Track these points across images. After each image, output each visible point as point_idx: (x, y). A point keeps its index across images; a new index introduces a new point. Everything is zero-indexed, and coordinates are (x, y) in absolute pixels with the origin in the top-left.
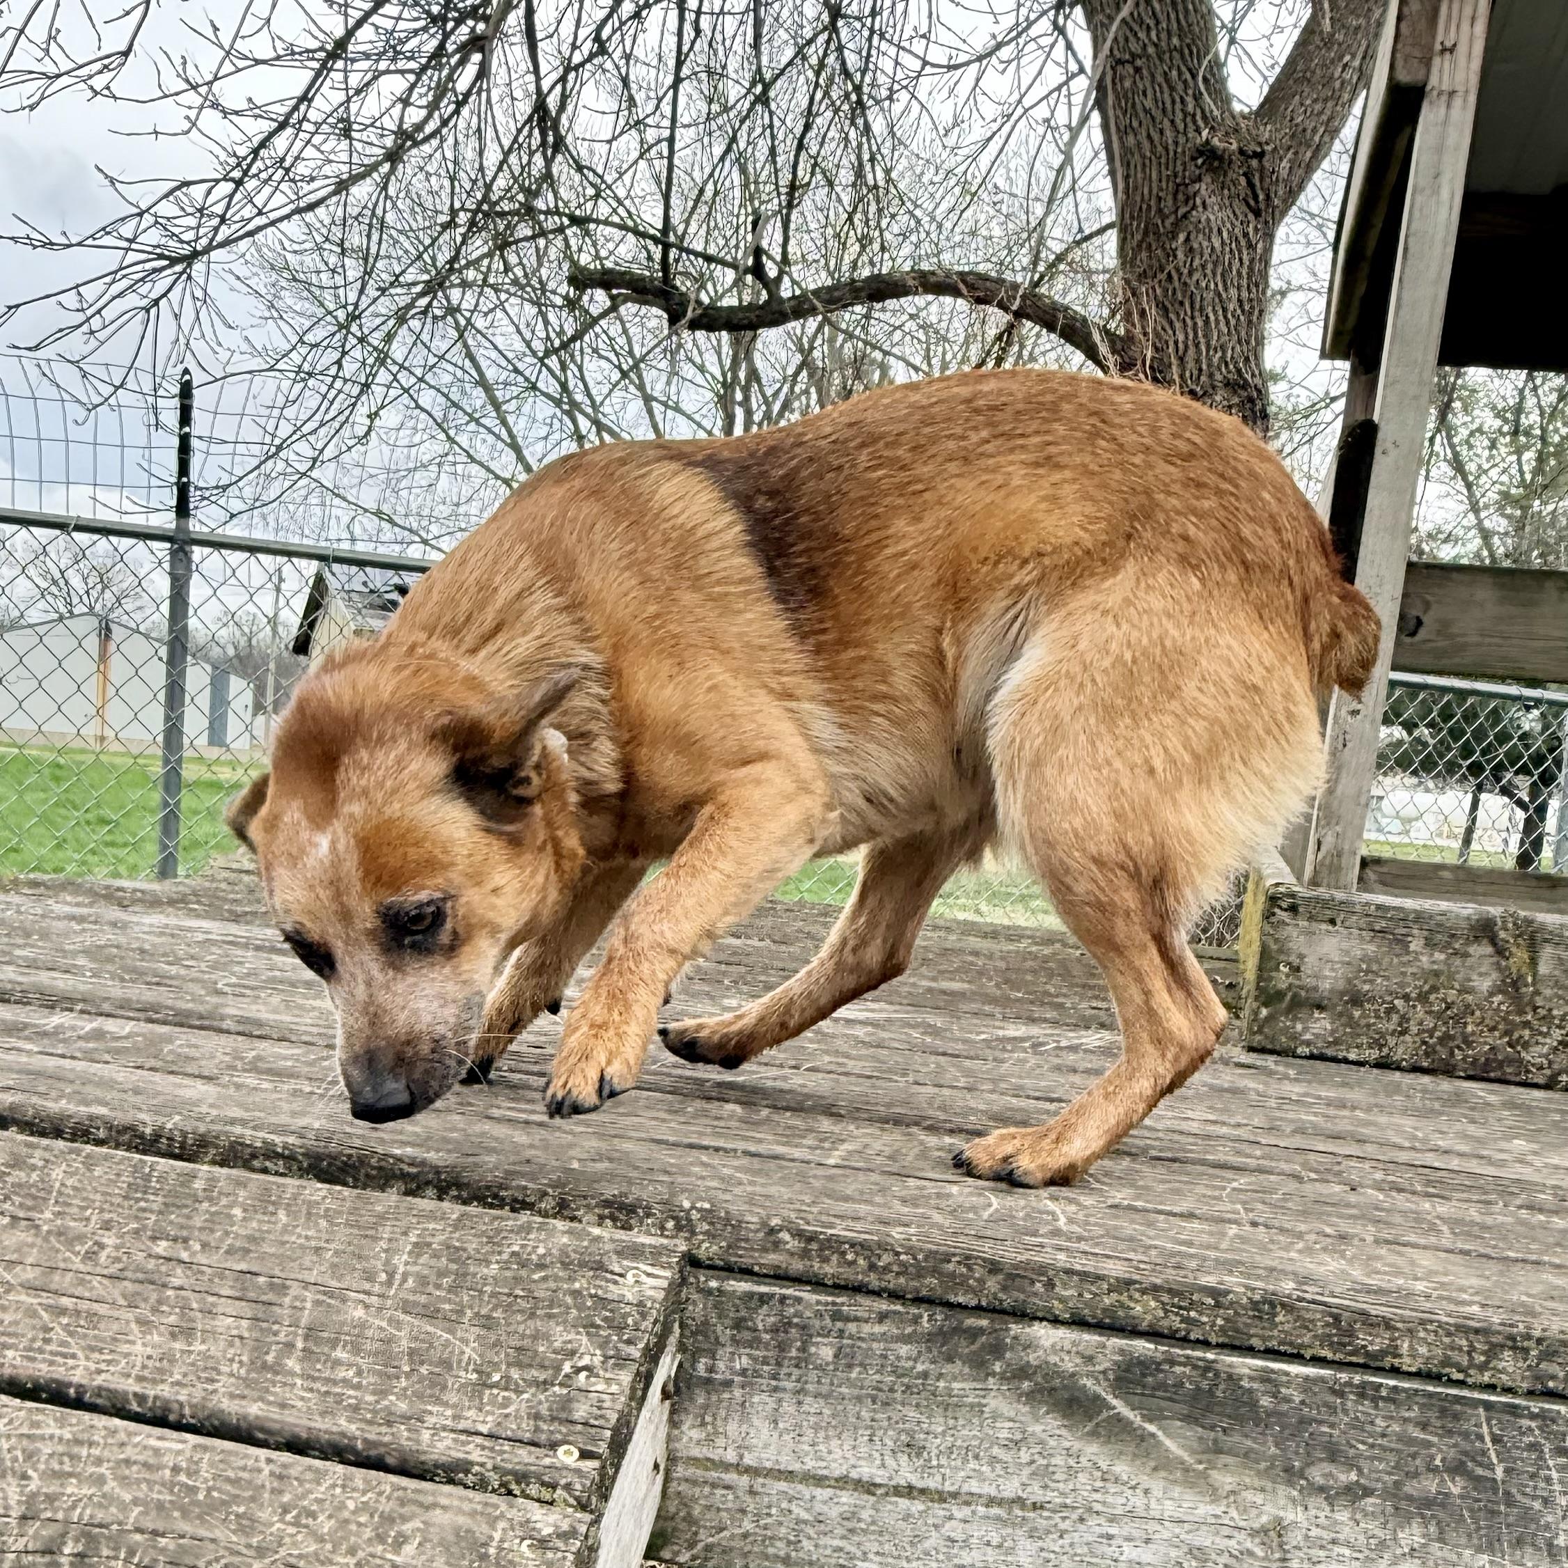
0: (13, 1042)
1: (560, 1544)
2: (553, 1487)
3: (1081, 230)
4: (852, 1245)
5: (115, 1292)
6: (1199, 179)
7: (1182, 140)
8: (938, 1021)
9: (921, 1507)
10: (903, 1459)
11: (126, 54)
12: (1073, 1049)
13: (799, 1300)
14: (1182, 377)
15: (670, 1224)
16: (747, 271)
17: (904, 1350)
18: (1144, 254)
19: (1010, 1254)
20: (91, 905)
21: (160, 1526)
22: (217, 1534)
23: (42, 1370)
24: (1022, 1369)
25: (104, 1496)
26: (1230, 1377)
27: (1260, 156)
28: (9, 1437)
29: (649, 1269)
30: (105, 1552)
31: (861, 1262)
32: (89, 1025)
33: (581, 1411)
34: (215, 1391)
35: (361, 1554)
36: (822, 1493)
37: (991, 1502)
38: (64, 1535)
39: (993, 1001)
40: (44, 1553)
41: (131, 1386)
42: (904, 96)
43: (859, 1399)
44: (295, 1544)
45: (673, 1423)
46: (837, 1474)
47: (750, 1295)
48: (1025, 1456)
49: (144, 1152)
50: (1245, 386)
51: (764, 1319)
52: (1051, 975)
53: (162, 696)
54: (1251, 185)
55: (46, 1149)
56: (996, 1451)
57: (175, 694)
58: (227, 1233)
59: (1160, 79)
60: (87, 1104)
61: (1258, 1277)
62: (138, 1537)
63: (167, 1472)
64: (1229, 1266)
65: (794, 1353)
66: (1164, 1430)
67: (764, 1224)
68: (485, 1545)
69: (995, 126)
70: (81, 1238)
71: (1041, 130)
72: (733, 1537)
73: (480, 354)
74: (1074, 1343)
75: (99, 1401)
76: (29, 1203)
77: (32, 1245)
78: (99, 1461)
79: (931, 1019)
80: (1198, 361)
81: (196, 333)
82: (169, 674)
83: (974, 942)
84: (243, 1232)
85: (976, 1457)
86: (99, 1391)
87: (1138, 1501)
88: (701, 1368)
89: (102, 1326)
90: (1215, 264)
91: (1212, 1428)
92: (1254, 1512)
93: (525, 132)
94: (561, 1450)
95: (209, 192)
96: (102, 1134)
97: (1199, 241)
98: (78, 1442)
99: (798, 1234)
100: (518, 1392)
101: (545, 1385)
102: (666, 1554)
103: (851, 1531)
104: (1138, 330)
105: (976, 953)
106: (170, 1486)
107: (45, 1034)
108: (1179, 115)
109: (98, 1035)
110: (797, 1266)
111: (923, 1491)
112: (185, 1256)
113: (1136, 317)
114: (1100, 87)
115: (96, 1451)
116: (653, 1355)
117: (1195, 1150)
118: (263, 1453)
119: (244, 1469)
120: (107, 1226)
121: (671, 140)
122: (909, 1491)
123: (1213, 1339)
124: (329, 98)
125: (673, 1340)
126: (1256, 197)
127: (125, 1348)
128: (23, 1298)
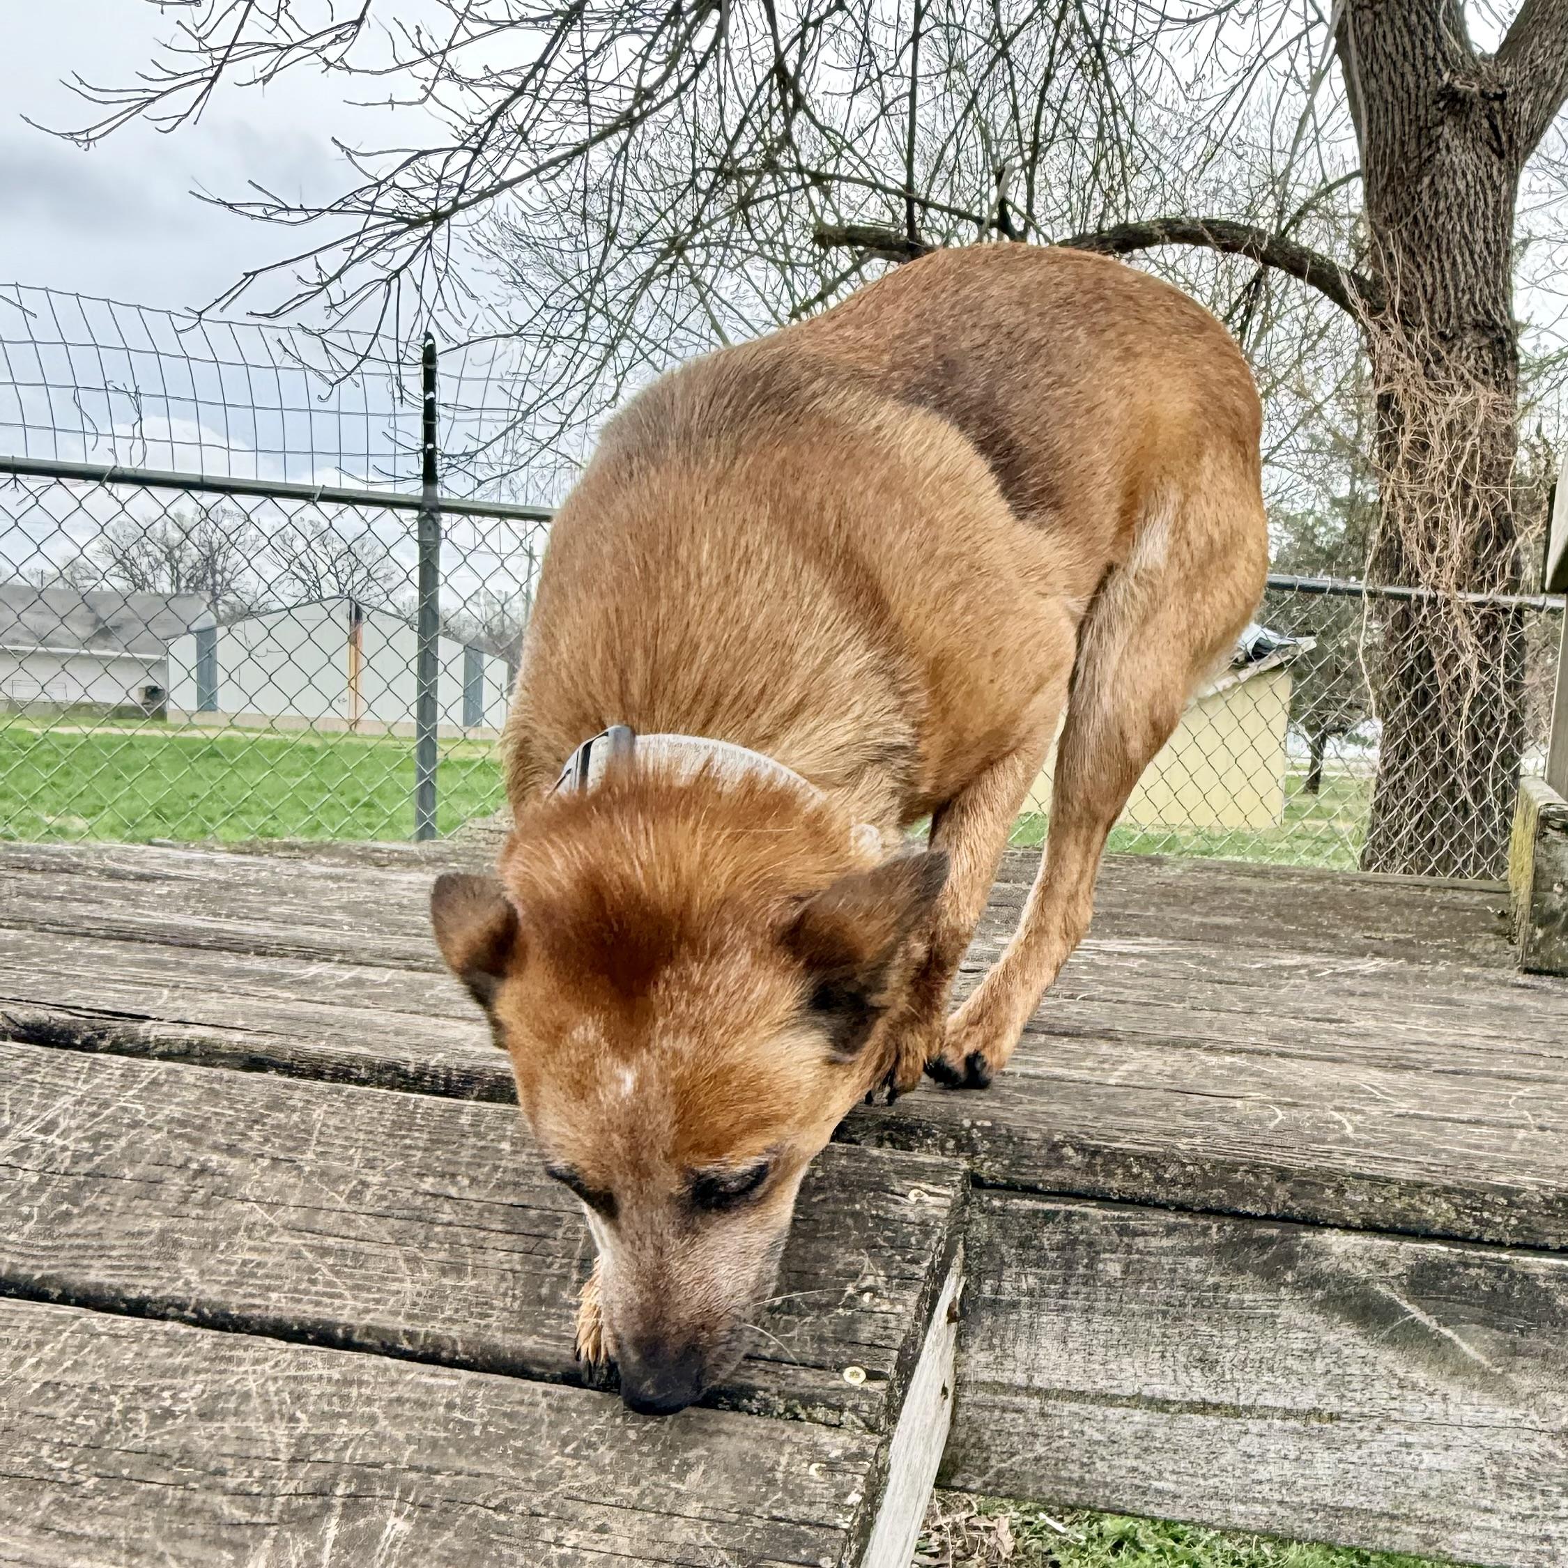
0: (269, 990)
1: (848, 1466)
2: (840, 1409)
3: (1324, 180)
4: (1137, 1158)
5: (382, 1230)
6: (1442, 122)
7: (1423, 83)
8: (1213, 953)
9: (1216, 1423)
10: (1196, 1373)
11: (358, 23)
12: (1350, 975)
13: (1084, 1216)
14: (1432, 321)
15: (951, 1144)
16: (992, 224)
17: (1194, 1262)
18: (1389, 198)
19: (1297, 1162)
20: (347, 865)
21: (435, 1463)
22: (497, 1469)
23: (308, 1311)
24: (1313, 1278)
25: (376, 1435)
26: (1526, 1277)
27: (1501, 98)
28: (275, 1379)
29: (931, 1188)
30: (379, 1492)
31: (1147, 1174)
32: (347, 974)
33: (865, 1332)
34: (487, 1326)
35: (644, 1483)
36: (1115, 1413)
37: (1288, 1414)
38: (335, 1476)
39: (1266, 933)
40: (314, 1495)
41: (401, 1324)
42: (1144, 51)
43: (1149, 1315)
44: (575, 1476)
45: (960, 1347)
46: (1128, 1392)
47: (1035, 1213)
48: (1320, 1366)
49: (408, 1090)
50: (1494, 327)
51: (1050, 1237)
52: (1322, 908)
53: (414, 666)
54: (1493, 127)
55: (306, 1090)
56: (1290, 1362)
57: (427, 663)
58: (496, 1168)
59: (1399, 23)
60: (346, 1044)
61: (1551, 1176)
62: (413, 1476)
63: (441, 1410)
64: (1521, 1167)
65: (1081, 1270)
66: (1462, 1335)
67: (1046, 1141)
68: (772, 1469)
69: (1236, 80)
70: (344, 1178)
71: (1282, 80)
72: (1025, 1461)
73: (725, 326)
74: (1367, 1249)
75: (368, 1341)
76: (290, 1144)
77: (294, 1186)
78: (369, 1401)
79: (1205, 951)
80: (1446, 303)
81: (440, 304)
82: (421, 644)
83: (1243, 881)
84: (511, 1165)
85: (1271, 1370)
86: (368, 1331)
87: (1436, 1407)
88: (987, 1288)
89: (370, 1265)
90: (1460, 206)
91: (1508, 1330)
92: (1554, 1414)
93: (766, 88)
94: (848, 1371)
95: (447, 161)
96: (364, 1074)
97: (1442, 183)
98: (350, 1383)
99: (1081, 1149)
100: (801, 1315)
101: (826, 1308)
102: (957, 1482)
103: (1146, 1450)
104: (1386, 274)
105: (1248, 891)
106: (445, 1423)
107: (304, 983)
108: (1420, 59)
109: (358, 983)
110: (1082, 1182)
111: (1217, 1407)
112: (453, 1191)
113: (1384, 262)
114: (1340, 32)
115: (366, 1391)
116: (938, 1275)
117: (1477, 1062)
118: (540, 1387)
119: (521, 1403)
120: (370, 1164)
121: (912, 95)
122: (1204, 1407)
123: (1507, 1239)
124: (566, 61)
125: (957, 1262)
126: (1498, 139)
127: (395, 1286)
128: (286, 1239)
